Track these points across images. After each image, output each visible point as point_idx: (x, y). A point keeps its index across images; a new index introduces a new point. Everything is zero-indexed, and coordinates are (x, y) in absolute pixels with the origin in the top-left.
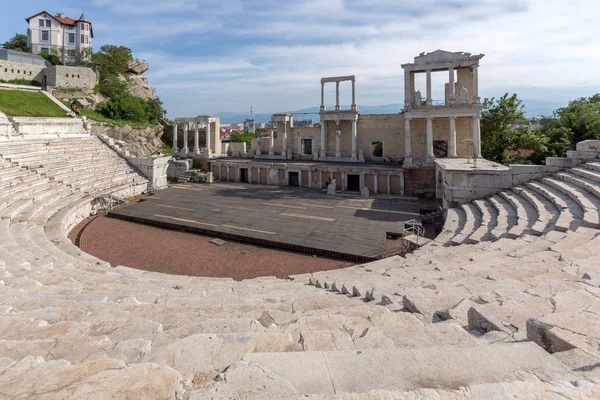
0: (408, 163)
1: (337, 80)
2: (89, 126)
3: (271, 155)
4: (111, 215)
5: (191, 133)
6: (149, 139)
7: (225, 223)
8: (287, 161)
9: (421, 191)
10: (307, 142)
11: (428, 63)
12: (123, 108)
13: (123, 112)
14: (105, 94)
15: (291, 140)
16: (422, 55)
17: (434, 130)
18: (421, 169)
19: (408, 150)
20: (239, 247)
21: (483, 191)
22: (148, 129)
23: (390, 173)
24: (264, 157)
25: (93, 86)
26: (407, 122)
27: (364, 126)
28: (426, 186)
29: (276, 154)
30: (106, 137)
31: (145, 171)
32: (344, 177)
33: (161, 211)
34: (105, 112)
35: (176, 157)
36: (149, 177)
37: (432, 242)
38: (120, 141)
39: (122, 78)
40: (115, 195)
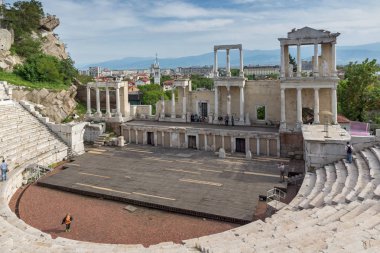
0: (284, 128)
1: (228, 48)
2: (10, 92)
3: (173, 118)
4: (40, 185)
5: (103, 93)
6: (65, 101)
7: (136, 190)
8: (186, 124)
9: (292, 154)
10: (204, 106)
11: (298, 39)
12: (39, 71)
13: (40, 74)
14: (21, 54)
15: (190, 104)
16: (293, 31)
17: (303, 98)
18: (293, 134)
19: (283, 117)
20: (147, 212)
21: (331, 158)
22: (64, 91)
23: (269, 136)
24: (168, 119)
25: (9, 47)
26: (283, 92)
27: (251, 91)
28: (297, 149)
29: (178, 116)
30: (27, 103)
31: (64, 137)
32: (233, 140)
33: (83, 179)
34: (22, 74)
35: (90, 120)
36: (68, 144)
37: (287, 206)
38: (39, 106)
39: (34, 36)
40: (41, 164)
